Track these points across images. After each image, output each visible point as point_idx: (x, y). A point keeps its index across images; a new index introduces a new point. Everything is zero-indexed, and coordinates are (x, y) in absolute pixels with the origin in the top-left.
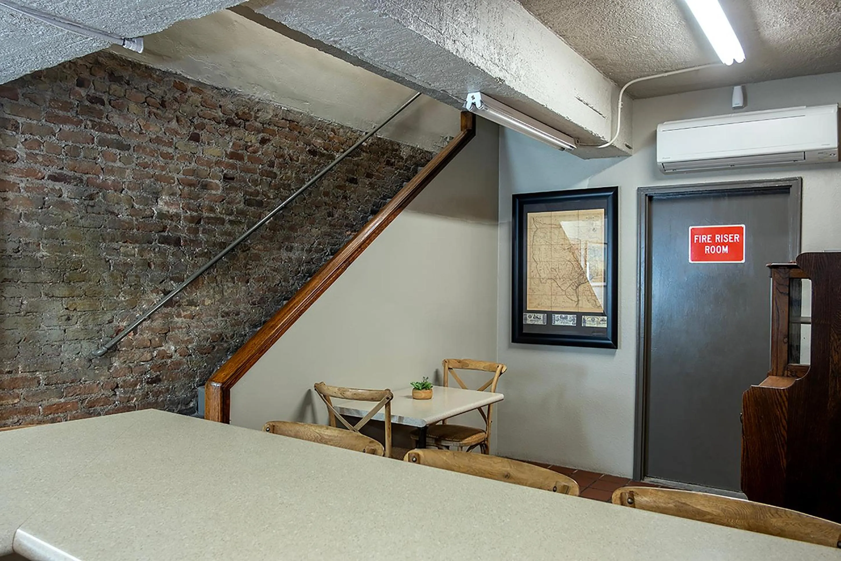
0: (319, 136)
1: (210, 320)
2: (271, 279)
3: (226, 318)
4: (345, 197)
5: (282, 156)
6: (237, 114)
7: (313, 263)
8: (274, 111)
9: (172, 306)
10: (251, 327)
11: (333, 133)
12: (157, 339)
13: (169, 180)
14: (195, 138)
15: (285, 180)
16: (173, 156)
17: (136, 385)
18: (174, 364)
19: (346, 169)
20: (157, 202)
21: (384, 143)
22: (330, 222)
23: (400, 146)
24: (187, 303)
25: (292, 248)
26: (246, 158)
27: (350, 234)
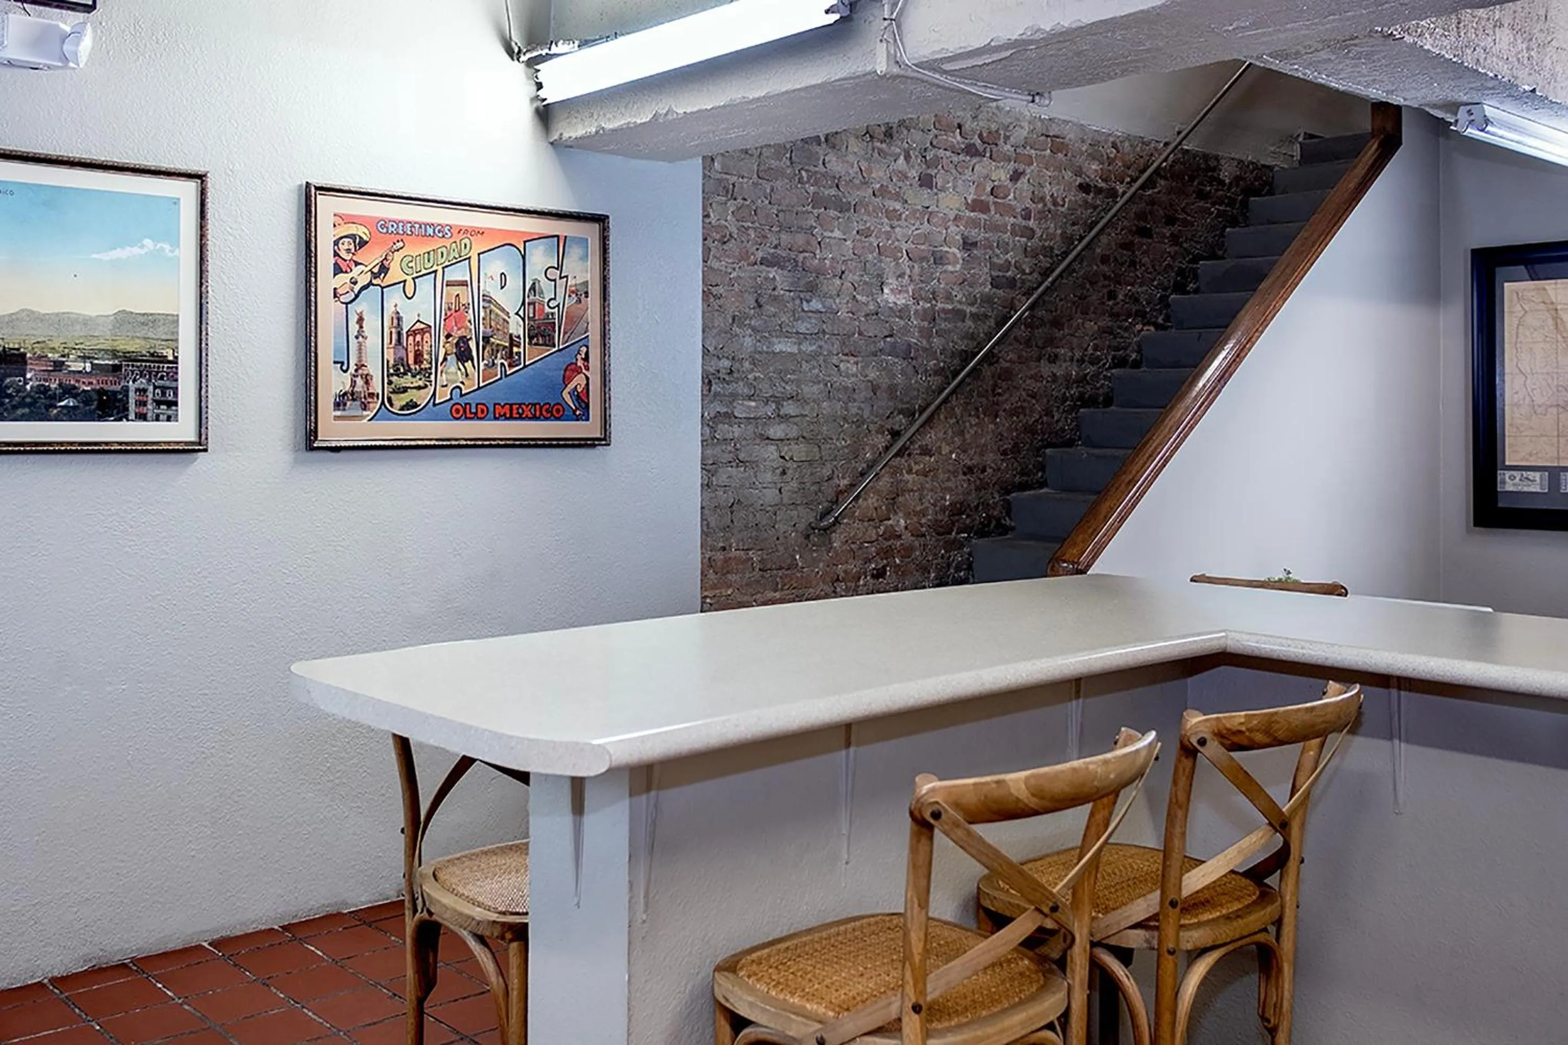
0: (1094, 159)
1: (948, 480)
2: (1028, 411)
3: (968, 476)
4: (1133, 264)
5: (1042, 199)
6: (980, 136)
7: (1088, 383)
8: (1030, 123)
9: (902, 457)
10: (1002, 492)
11: (1114, 151)
12: (884, 508)
13: (894, 254)
14: (926, 182)
15: (1046, 240)
16: (901, 215)
17: (859, 579)
18: (903, 549)
19: (1135, 213)
20: (882, 290)
21: (1195, 158)
22: (1112, 308)
23: (1218, 161)
24: (918, 452)
25: (1056, 356)
26: (992, 208)
27: (1142, 330)
